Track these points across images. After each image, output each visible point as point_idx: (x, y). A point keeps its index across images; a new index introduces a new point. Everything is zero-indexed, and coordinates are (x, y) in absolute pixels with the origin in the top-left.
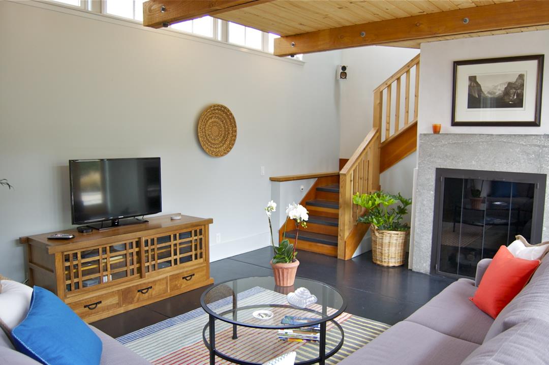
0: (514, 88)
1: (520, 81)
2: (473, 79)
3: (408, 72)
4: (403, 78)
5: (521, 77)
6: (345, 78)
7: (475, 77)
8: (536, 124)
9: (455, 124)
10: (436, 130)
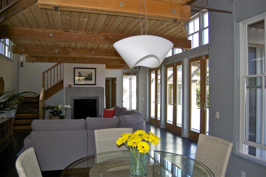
0: (90, 76)
1: (91, 74)
2: (79, 73)
3: (54, 68)
4: (53, 70)
5: (91, 73)
6: (22, 67)
7: (80, 72)
8: (95, 85)
9: (75, 84)
10: (70, 86)
